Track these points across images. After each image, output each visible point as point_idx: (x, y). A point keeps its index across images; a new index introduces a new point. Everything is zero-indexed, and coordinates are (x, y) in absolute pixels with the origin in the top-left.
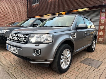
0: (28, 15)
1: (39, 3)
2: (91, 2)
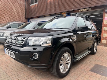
2: (94, 2)
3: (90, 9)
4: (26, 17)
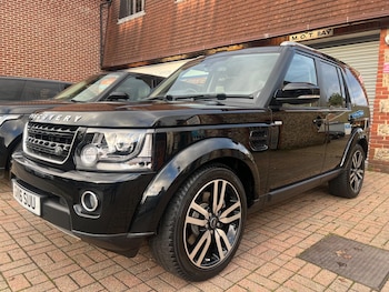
0: (102, 60)
2: (343, 6)
3: (331, 33)
4: (104, 65)
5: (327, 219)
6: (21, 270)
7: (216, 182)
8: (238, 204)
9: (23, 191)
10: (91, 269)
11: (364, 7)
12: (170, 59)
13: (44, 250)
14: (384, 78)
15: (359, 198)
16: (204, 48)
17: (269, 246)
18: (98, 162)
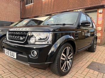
0: (21, 16)
1: (33, 4)
2: (88, 3)
3: (85, 10)
5: (90, 58)
6: (8, 76)
7: (67, 47)
8: (72, 54)
9: (10, 51)
10: (30, 74)
11: (94, 3)
12: (41, 16)
13: (14, 69)
14: (99, 22)
15: (96, 52)
16: (50, 13)
17: (78, 65)
18: (36, 42)
